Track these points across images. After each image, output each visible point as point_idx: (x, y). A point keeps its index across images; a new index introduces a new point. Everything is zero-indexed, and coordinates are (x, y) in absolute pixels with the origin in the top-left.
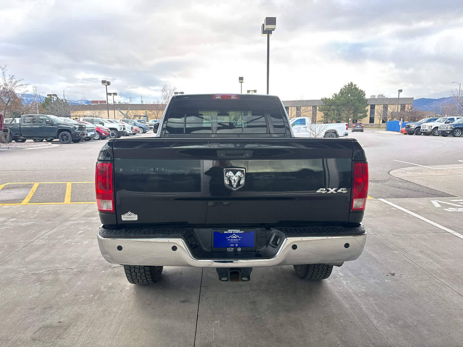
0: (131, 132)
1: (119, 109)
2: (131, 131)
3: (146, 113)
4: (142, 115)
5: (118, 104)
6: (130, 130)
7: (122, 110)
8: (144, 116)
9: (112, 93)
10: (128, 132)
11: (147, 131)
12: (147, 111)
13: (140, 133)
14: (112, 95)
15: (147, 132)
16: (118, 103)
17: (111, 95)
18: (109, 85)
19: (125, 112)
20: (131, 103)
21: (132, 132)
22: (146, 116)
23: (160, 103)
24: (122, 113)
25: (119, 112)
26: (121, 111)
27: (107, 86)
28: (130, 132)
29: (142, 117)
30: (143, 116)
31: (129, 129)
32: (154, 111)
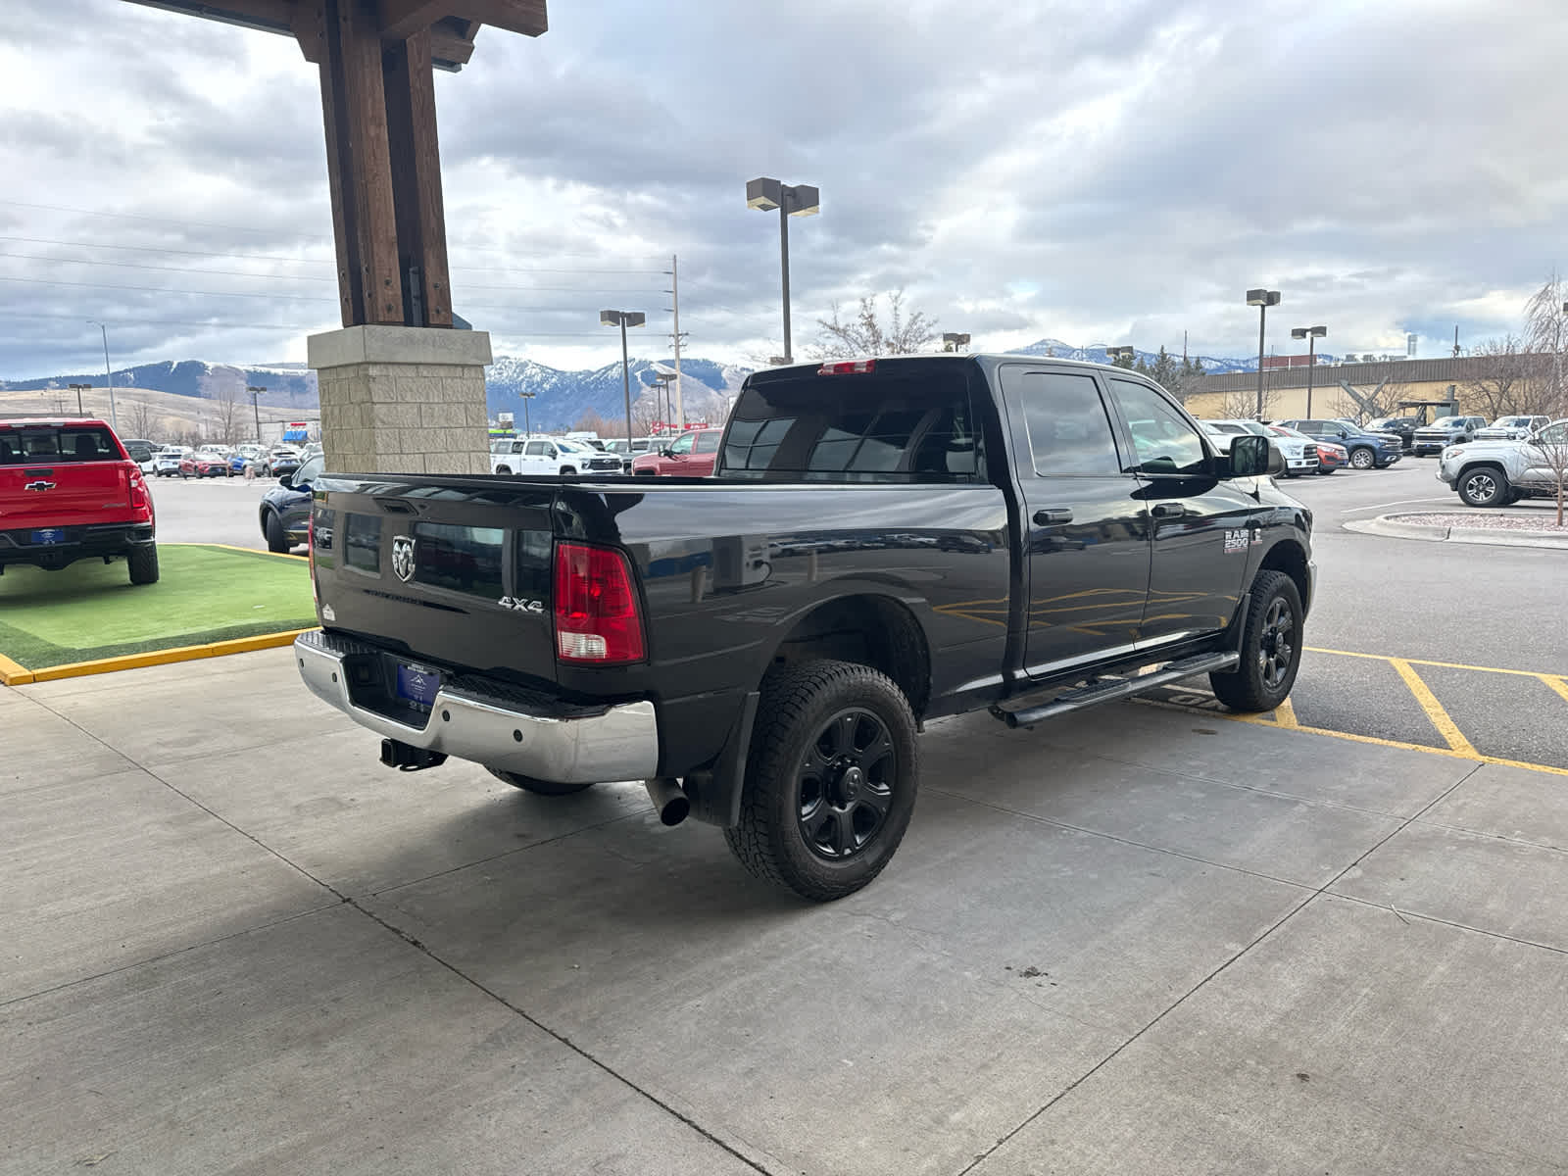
0: (1304, 465)
1: (1345, 383)
2: (1304, 462)
3: (1453, 392)
4: (1435, 401)
5: (1361, 365)
6: (1302, 456)
7: (1354, 385)
8: (1442, 405)
9: (1309, 328)
10: (1291, 465)
11: (1388, 459)
12: (1459, 386)
13: (1346, 468)
14: (1309, 334)
15: (1392, 466)
16: (1362, 362)
17: (1305, 337)
18: (1273, 304)
19: (1365, 392)
20: (1410, 358)
21: (1308, 463)
22: (1448, 405)
23: (1519, 351)
24: (1354, 396)
25: (1346, 393)
26: (1354, 388)
27: (1267, 308)
28: (1300, 463)
29: (1434, 407)
30: (1434, 404)
31: (1298, 454)
32: (1485, 384)
